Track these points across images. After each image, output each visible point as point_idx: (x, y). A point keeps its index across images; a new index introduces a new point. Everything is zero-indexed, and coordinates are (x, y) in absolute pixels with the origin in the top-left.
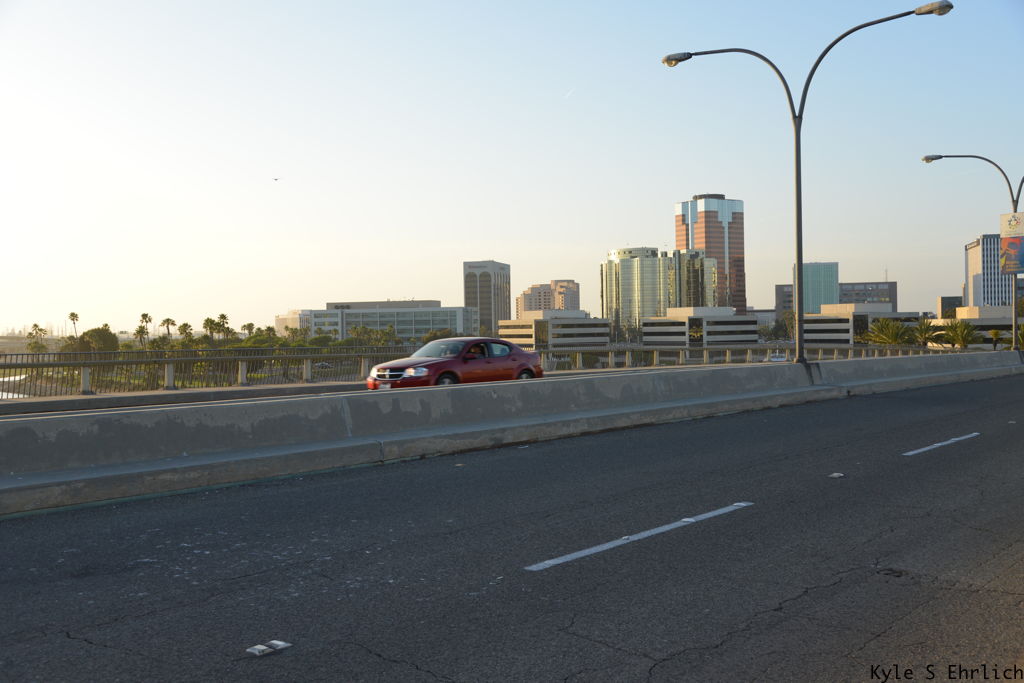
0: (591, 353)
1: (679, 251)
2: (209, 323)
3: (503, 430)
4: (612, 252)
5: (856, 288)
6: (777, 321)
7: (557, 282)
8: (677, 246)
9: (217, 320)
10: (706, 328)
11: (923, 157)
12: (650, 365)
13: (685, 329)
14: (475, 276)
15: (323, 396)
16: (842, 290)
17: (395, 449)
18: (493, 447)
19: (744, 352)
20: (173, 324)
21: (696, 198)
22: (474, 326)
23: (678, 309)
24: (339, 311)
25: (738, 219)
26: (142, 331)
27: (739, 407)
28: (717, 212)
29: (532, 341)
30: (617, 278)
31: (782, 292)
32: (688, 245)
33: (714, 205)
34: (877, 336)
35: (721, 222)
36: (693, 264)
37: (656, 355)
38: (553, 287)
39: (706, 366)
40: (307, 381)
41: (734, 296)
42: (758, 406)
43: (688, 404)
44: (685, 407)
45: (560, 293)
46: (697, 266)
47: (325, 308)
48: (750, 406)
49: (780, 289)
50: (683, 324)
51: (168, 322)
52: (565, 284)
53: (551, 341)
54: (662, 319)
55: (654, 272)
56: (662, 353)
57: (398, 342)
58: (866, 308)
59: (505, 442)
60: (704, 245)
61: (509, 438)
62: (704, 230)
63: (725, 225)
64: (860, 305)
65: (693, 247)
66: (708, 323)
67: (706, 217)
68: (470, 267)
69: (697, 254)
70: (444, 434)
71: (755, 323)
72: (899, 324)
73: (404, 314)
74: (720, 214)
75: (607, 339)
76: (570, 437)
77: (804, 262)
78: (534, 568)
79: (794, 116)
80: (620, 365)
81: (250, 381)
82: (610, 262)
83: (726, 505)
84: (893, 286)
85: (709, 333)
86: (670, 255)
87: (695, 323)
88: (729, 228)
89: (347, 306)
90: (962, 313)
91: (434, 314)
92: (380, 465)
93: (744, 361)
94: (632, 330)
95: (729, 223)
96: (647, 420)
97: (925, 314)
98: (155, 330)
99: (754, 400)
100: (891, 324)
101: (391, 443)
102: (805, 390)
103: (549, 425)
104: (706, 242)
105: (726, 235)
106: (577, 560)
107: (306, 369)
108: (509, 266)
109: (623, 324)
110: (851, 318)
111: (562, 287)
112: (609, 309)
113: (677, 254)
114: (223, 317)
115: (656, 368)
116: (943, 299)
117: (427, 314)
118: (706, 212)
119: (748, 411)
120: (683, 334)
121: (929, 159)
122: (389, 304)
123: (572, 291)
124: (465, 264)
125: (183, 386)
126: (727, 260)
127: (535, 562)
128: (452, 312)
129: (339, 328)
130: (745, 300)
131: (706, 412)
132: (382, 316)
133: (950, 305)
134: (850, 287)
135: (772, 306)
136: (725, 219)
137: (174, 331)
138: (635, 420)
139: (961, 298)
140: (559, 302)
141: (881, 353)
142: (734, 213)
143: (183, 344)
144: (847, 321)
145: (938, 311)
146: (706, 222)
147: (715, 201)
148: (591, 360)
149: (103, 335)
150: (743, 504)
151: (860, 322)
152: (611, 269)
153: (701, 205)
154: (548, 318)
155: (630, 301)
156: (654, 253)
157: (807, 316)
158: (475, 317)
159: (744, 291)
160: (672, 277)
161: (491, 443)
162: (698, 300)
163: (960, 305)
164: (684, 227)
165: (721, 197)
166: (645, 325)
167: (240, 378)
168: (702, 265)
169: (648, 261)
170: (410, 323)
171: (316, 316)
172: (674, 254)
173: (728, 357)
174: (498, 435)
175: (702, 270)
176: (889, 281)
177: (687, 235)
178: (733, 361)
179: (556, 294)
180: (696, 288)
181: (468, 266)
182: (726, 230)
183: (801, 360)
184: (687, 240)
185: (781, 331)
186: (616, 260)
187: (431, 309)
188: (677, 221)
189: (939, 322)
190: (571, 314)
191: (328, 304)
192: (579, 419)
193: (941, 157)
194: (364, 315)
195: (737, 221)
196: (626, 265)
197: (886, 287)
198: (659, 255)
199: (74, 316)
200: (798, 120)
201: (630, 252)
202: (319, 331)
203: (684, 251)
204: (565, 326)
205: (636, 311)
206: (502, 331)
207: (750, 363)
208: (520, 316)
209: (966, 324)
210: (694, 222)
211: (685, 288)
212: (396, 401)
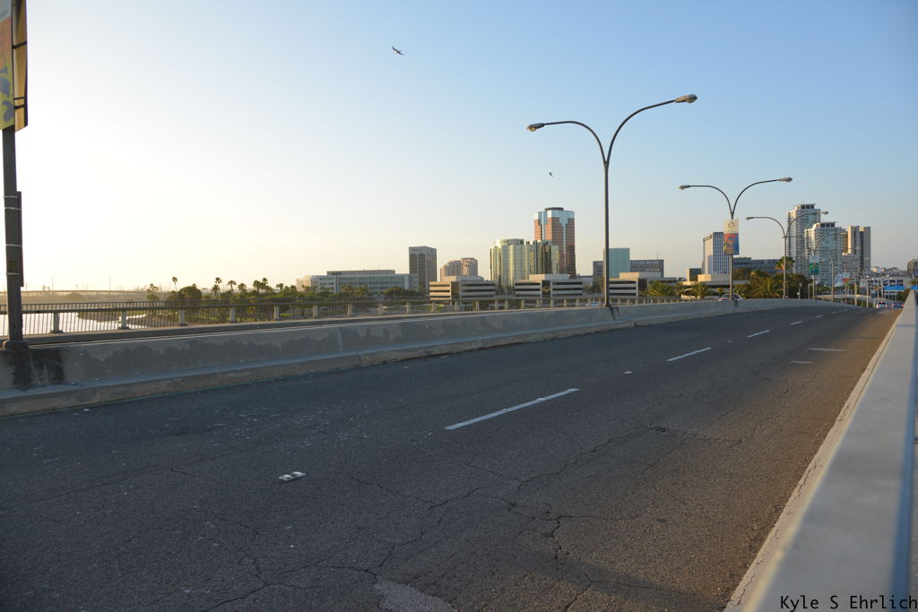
0: (484, 301)
1: (537, 241)
2: (256, 283)
3: (433, 346)
4: (497, 242)
5: (640, 263)
6: (594, 283)
7: (464, 259)
8: (535, 238)
9: (261, 281)
10: (552, 287)
11: (679, 186)
13: (540, 287)
14: (415, 255)
15: (325, 326)
16: (631, 264)
17: (368, 358)
18: (426, 357)
19: (575, 301)
20: (235, 284)
21: (547, 210)
22: (415, 285)
23: (536, 275)
24: (334, 276)
25: (571, 222)
26: (216, 288)
27: (571, 333)
28: (559, 217)
29: (449, 294)
30: (500, 256)
31: (597, 266)
32: (541, 237)
33: (557, 213)
35: (561, 224)
36: (545, 249)
37: (523, 302)
38: (462, 262)
39: (552, 309)
40: (315, 318)
41: (569, 268)
42: (583, 332)
43: (541, 331)
45: (466, 266)
46: (547, 250)
47: (325, 274)
48: (577, 332)
49: (596, 264)
50: (539, 284)
51: (232, 282)
52: (469, 260)
53: (461, 294)
54: (526, 281)
55: (522, 253)
56: (526, 301)
57: (370, 295)
58: (647, 275)
59: (434, 353)
60: (551, 238)
61: (436, 352)
62: (551, 229)
63: (564, 226)
64: (642, 273)
65: (545, 239)
66: (554, 284)
67: (553, 221)
69: (547, 243)
71: (581, 283)
72: (665, 284)
73: (373, 278)
74: (560, 219)
75: (494, 293)
76: (472, 350)
77: (610, 247)
78: (450, 428)
79: (605, 162)
80: (501, 308)
81: (281, 318)
82: (496, 247)
83: (564, 390)
84: (662, 261)
85: (554, 290)
86: (531, 243)
87: (546, 283)
89: (340, 273)
90: (701, 278)
91: (391, 278)
92: (359, 368)
93: (574, 306)
94: (508, 288)
95: (566, 225)
96: (517, 341)
97: (680, 279)
98: (224, 287)
99: (580, 329)
100: (660, 284)
101: (365, 354)
102: (610, 323)
103: (458, 343)
104: (552, 236)
105: (564, 232)
106: (476, 423)
107: (315, 311)
108: (436, 250)
109: (503, 284)
110: (637, 281)
111: (467, 262)
112: (495, 275)
113: (535, 243)
114: (265, 279)
115: (523, 310)
116: (691, 270)
117: (387, 278)
118: (553, 218)
119: (575, 336)
120: (539, 290)
121: (683, 187)
122: (364, 272)
123: (473, 265)
124: (410, 248)
125: (241, 321)
126: (565, 247)
127: (451, 424)
128: (402, 277)
129: (334, 286)
130: (575, 270)
131: (552, 336)
132: (360, 279)
133: (694, 273)
134: (637, 263)
135: (591, 274)
136: (564, 222)
137: (235, 288)
138: (511, 341)
139: (701, 269)
140: (465, 271)
141: (655, 301)
142: (569, 219)
143: (241, 296)
144: (635, 282)
145: (688, 277)
146: (552, 224)
148: (485, 305)
149: (192, 291)
150: (573, 390)
151: (642, 283)
152: (496, 251)
153: (550, 214)
154: (459, 280)
155: (507, 271)
156: (522, 242)
157: (611, 280)
158: (415, 280)
159: (575, 264)
160: (533, 256)
161: (425, 354)
162: (547, 270)
163: (700, 273)
164: (540, 227)
165: (561, 209)
166: (516, 284)
167: (276, 315)
168: (550, 249)
169: (518, 247)
170: (377, 283)
171: (320, 280)
173: (565, 304)
174: (429, 350)
175: (550, 252)
177: (541, 231)
178: (568, 306)
179: (464, 267)
180: (546, 263)
181: (412, 250)
182: (565, 228)
183: (608, 305)
184: (541, 234)
185: (596, 288)
186: (499, 246)
187: (389, 275)
188: (535, 223)
189: (688, 283)
190: (473, 278)
191: (328, 272)
192: (477, 340)
193: (689, 186)
194: (350, 279)
196: (505, 249)
197: (657, 262)
198: (525, 244)
199: (175, 279)
200: (606, 164)
201: (508, 242)
202: (323, 288)
203: (539, 241)
204: (469, 285)
205: (511, 276)
206: (431, 288)
207: (578, 307)
208: (443, 279)
209: (704, 284)
210: (546, 224)
211: (540, 262)
212: (368, 329)
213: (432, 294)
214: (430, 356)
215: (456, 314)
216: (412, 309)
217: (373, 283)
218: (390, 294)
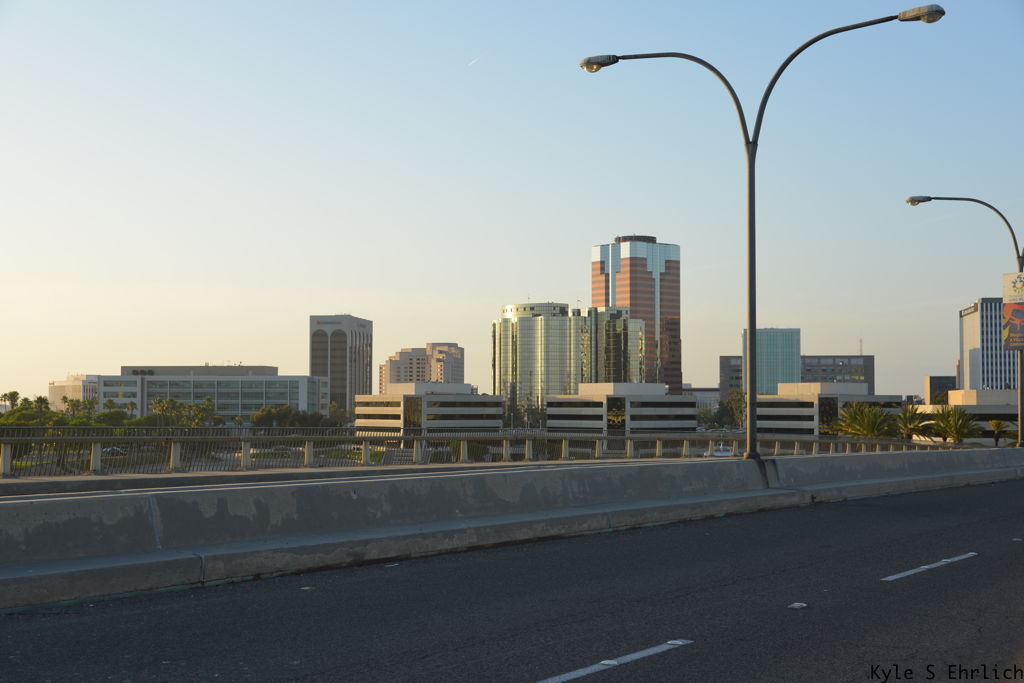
0: (479, 442)
1: (596, 309)
3: (366, 543)
4: (509, 307)
5: (823, 362)
6: (721, 404)
7: (434, 345)
8: (593, 302)
10: (629, 411)
11: (907, 198)
12: (557, 459)
13: (603, 411)
14: (324, 334)
15: (124, 493)
16: (804, 363)
17: (220, 565)
18: (350, 566)
19: (679, 443)
21: (619, 240)
22: (322, 401)
23: (594, 385)
24: (138, 378)
25: (672, 269)
27: (674, 516)
28: (645, 259)
29: (399, 423)
30: (514, 342)
31: (728, 366)
32: (607, 301)
33: (643, 249)
34: (849, 426)
35: (651, 273)
36: (614, 326)
37: (564, 445)
38: (429, 352)
39: (630, 461)
40: (95, 472)
41: (666, 369)
42: (699, 514)
43: (607, 510)
44: (605, 514)
45: (439, 360)
46: (619, 329)
47: (119, 373)
48: (687, 514)
49: (725, 361)
50: (599, 405)
52: (446, 349)
53: (425, 423)
54: (572, 397)
55: (563, 336)
56: (573, 443)
57: (218, 422)
58: (838, 389)
59: (367, 558)
60: (628, 302)
61: (373, 554)
62: (628, 282)
63: (657, 276)
64: (828, 385)
65: (614, 305)
66: (633, 404)
67: (631, 265)
68: (319, 323)
69: (619, 313)
70: (286, 546)
71: (692, 405)
72: (877, 408)
73: (228, 384)
74: (649, 262)
75: (499, 423)
76: (453, 552)
77: (759, 326)
79: (748, 142)
80: (517, 457)
82: (506, 321)
83: (657, 642)
84: (869, 361)
85: (633, 418)
86: (584, 313)
87: (615, 403)
88: (661, 280)
89: (150, 371)
90: (956, 398)
91: (269, 384)
92: (200, 588)
93: (678, 455)
94: (532, 412)
95: (661, 274)
96: (554, 532)
97: (910, 398)
99: (693, 507)
100: (867, 410)
101: (215, 558)
102: (758, 495)
103: (424, 536)
104: (631, 298)
105: (658, 290)
107: (95, 456)
108: (371, 322)
109: (521, 403)
110: (816, 402)
111: (441, 352)
112: (503, 382)
113: (593, 312)
115: (565, 463)
116: (931, 378)
117: (260, 383)
118: (631, 259)
119: (684, 522)
120: (600, 418)
121: (915, 201)
122: (206, 370)
123: (453, 358)
124: (312, 317)
126: (658, 322)
128: (292, 383)
129: (137, 400)
130: (680, 376)
131: (630, 521)
132: (197, 385)
133: (941, 386)
134: (815, 361)
136: (656, 268)
138: (540, 531)
139: (954, 378)
140: (436, 372)
141: (855, 448)
142: (667, 262)
144: (810, 405)
145: (926, 395)
146: (631, 272)
147: (644, 244)
148: (478, 451)
150: (679, 641)
151: (828, 406)
152: (506, 329)
153: (625, 250)
154: (422, 393)
155: (531, 373)
156: (563, 310)
157: (760, 398)
158: (323, 390)
159: (680, 363)
160: (587, 343)
161: (349, 560)
162: (618, 371)
163: (954, 388)
164: (603, 278)
165: (651, 240)
166: (550, 404)
168: (625, 328)
169: (556, 321)
170: (235, 395)
171: (105, 385)
172: (589, 313)
173: (659, 450)
174: (357, 549)
175: (626, 335)
176: (864, 354)
177: (607, 288)
178: (665, 455)
179: (433, 362)
180: (617, 357)
181: (316, 321)
182: (658, 283)
183: (753, 455)
184: (607, 294)
185: (726, 416)
186: (513, 317)
187: (264, 378)
188: (593, 270)
189: (927, 408)
190: (452, 388)
191: (124, 369)
192: (466, 529)
193: (929, 199)
194: (173, 384)
195: (671, 271)
196: (526, 325)
197: (861, 362)
198: (570, 314)
200: (752, 146)
201: (532, 309)
202: (110, 405)
203: (601, 309)
204: (444, 404)
205: (539, 387)
206: (359, 410)
207: (686, 458)
208: (385, 390)
209: (961, 412)
210: (617, 272)
211: (602, 356)
212: (222, 501)
213: (359, 422)
214: (361, 563)
215: (416, 469)
216: (316, 454)
217: (228, 395)
218: (265, 421)
